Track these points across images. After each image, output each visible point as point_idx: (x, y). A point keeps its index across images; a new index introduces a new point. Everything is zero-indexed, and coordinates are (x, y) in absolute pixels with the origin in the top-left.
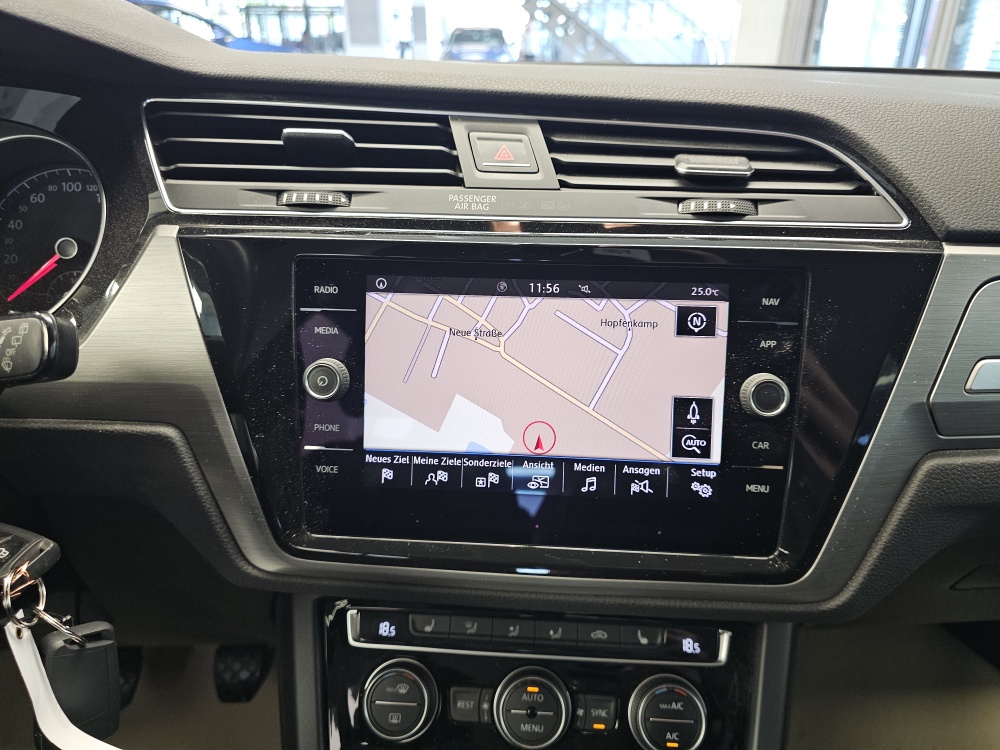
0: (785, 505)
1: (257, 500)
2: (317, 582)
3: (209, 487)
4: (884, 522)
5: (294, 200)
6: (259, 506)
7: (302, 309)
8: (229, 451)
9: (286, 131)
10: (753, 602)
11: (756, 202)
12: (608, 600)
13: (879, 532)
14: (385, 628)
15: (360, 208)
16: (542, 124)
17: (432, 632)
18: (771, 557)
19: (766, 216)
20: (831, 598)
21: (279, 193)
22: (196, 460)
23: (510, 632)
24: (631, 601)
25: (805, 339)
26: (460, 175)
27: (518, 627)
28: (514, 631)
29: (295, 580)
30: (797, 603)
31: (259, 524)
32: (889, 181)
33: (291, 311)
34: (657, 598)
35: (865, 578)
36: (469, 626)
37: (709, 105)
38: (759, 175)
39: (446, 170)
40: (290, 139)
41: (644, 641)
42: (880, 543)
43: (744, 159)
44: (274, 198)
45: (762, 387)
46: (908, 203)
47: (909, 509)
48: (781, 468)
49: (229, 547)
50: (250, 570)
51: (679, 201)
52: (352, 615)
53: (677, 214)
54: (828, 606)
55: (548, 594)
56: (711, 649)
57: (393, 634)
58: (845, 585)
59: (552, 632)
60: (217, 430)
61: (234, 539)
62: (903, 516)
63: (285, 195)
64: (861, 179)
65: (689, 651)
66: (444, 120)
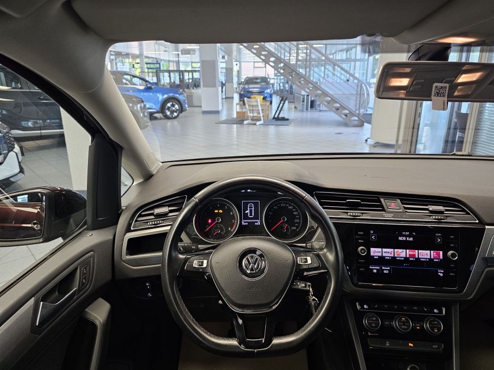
0: (458, 278)
4: (478, 281)
7: (356, 237)
9: (348, 201)
11: (447, 216)
14: (365, 307)
15: (365, 216)
16: (400, 199)
17: (377, 307)
18: (456, 288)
19: (449, 219)
21: (347, 213)
25: (459, 244)
26: (385, 209)
27: (396, 306)
30: (461, 298)
32: (473, 213)
33: (354, 237)
35: (476, 293)
36: (385, 306)
38: (446, 210)
39: (380, 208)
41: (426, 310)
42: (478, 286)
43: (443, 207)
45: (452, 254)
46: (477, 217)
47: (483, 278)
48: (457, 270)
51: (430, 216)
52: (358, 303)
53: (431, 219)
54: (468, 299)
56: (441, 312)
58: (472, 294)
59: (404, 307)
62: (482, 280)
63: (349, 213)
64: (467, 212)
65: (436, 312)
66: (378, 197)
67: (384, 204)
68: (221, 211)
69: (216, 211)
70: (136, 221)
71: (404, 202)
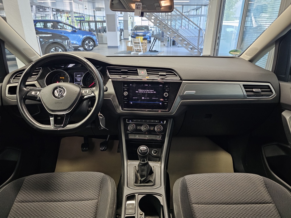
0: (168, 105)
7: (123, 87)
11: (166, 77)
14: (130, 121)
15: (129, 78)
16: (146, 70)
17: (135, 121)
18: (167, 110)
20: (172, 114)
21: (121, 76)
22: (113, 102)
23: (143, 121)
25: (170, 90)
30: (169, 114)
32: (178, 75)
36: (139, 120)
38: (167, 74)
39: (137, 74)
40: (122, 71)
41: (157, 122)
45: (166, 94)
46: (180, 77)
48: (168, 102)
51: (159, 77)
52: (127, 120)
56: (164, 122)
58: (174, 112)
59: (147, 121)
64: (176, 75)
66: (137, 69)
67: (138, 72)
68: (63, 78)
69: (61, 78)
70: (14, 79)
71: (148, 71)
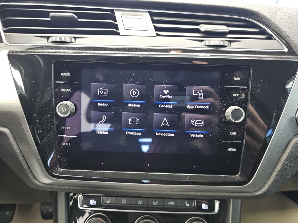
0: (242, 156)
1: (39, 156)
2: (63, 187)
3: (21, 151)
4: (278, 162)
5: (54, 40)
6: (40, 159)
7: (56, 82)
8: (28, 137)
9: (51, 14)
10: (230, 192)
11: (230, 42)
12: (175, 193)
13: (276, 165)
14: (92, 202)
15: (80, 43)
16: (149, 12)
17: (109, 203)
18: (237, 175)
19: (234, 46)
20: (259, 190)
21: (48, 38)
22: (16, 141)
23: (138, 203)
24: (184, 193)
25: (250, 93)
26: (118, 31)
27: (141, 201)
28: (140, 202)
29: (55, 187)
30: (246, 193)
31: (40, 165)
32: (279, 35)
33: (52, 83)
34: (194, 191)
35: (271, 183)
36: (123, 201)
37: (212, 6)
38: (231, 32)
39: (113, 29)
40: (52, 17)
41: (188, 205)
42: (277, 169)
43: (225, 26)
44: (47, 40)
45: (234, 111)
46: (287, 43)
47: (288, 157)
48: (241, 142)
49: (29, 174)
50: (37, 183)
51: (202, 41)
52: (80, 197)
53: (201, 46)
54: (258, 194)
55: (153, 191)
56: (212, 208)
57: (95, 204)
58: (264, 185)
59: (154, 203)
60: (23, 129)
61: (31, 171)
62: (286, 159)
63: (50, 38)
64: (268, 34)
65: (204, 208)
66: (112, 11)
67: (119, 23)
71: (155, 18)
